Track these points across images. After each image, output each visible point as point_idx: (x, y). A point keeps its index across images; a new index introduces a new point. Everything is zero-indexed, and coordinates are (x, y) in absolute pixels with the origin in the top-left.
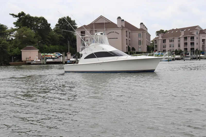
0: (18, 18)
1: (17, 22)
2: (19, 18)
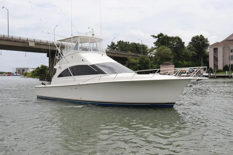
0: (157, 39)
1: (156, 42)
2: (159, 39)
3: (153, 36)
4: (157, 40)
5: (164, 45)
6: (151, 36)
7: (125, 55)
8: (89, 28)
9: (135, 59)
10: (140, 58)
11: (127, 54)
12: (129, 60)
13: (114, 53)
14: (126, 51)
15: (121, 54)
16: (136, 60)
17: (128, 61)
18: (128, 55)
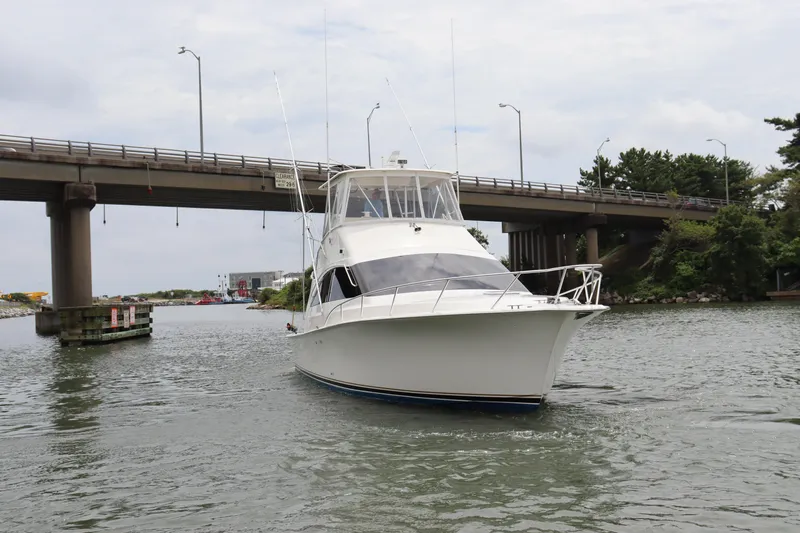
0: (795, 131)
1: (791, 146)
3: (776, 122)
4: (792, 138)
6: (766, 121)
7: (656, 206)
8: (502, 106)
9: (699, 222)
10: (720, 218)
11: (661, 202)
12: (671, 226)
13: (608, 202)
14: (659, 189)
15: (638, 204)
16: (700, 228)
17: (668, 230)
18: (668, 207)
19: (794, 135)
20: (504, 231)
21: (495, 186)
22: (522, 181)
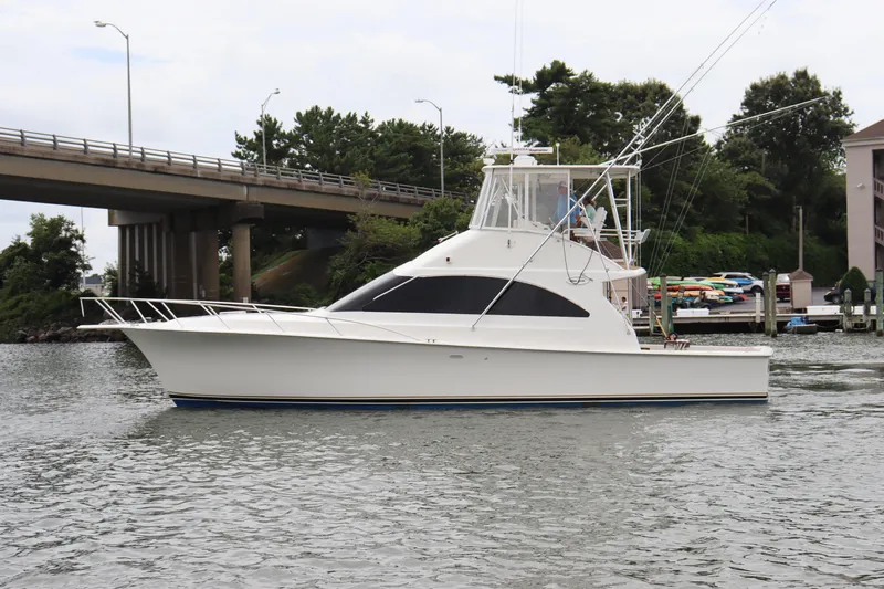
0: (535, 96)
1: (529, 116)
2: (542, 96)
3: (509, 80)
4: (530, 106)
5: (571, 133)
6: (496, 78)
7: (339, 195)
8: (101, 25)
9: (399, 220)
10: (426, 215)
11: (346, 189)
12: (359, 225)
13: (266, 186)
14: (346, 169)
15: (312, 191)
16: (402, 228)
17: (354, 230)
18: (356, 196)
19: (533, 102)
20: (111, 223)
21: (85, 151)
22: (130, 146)
